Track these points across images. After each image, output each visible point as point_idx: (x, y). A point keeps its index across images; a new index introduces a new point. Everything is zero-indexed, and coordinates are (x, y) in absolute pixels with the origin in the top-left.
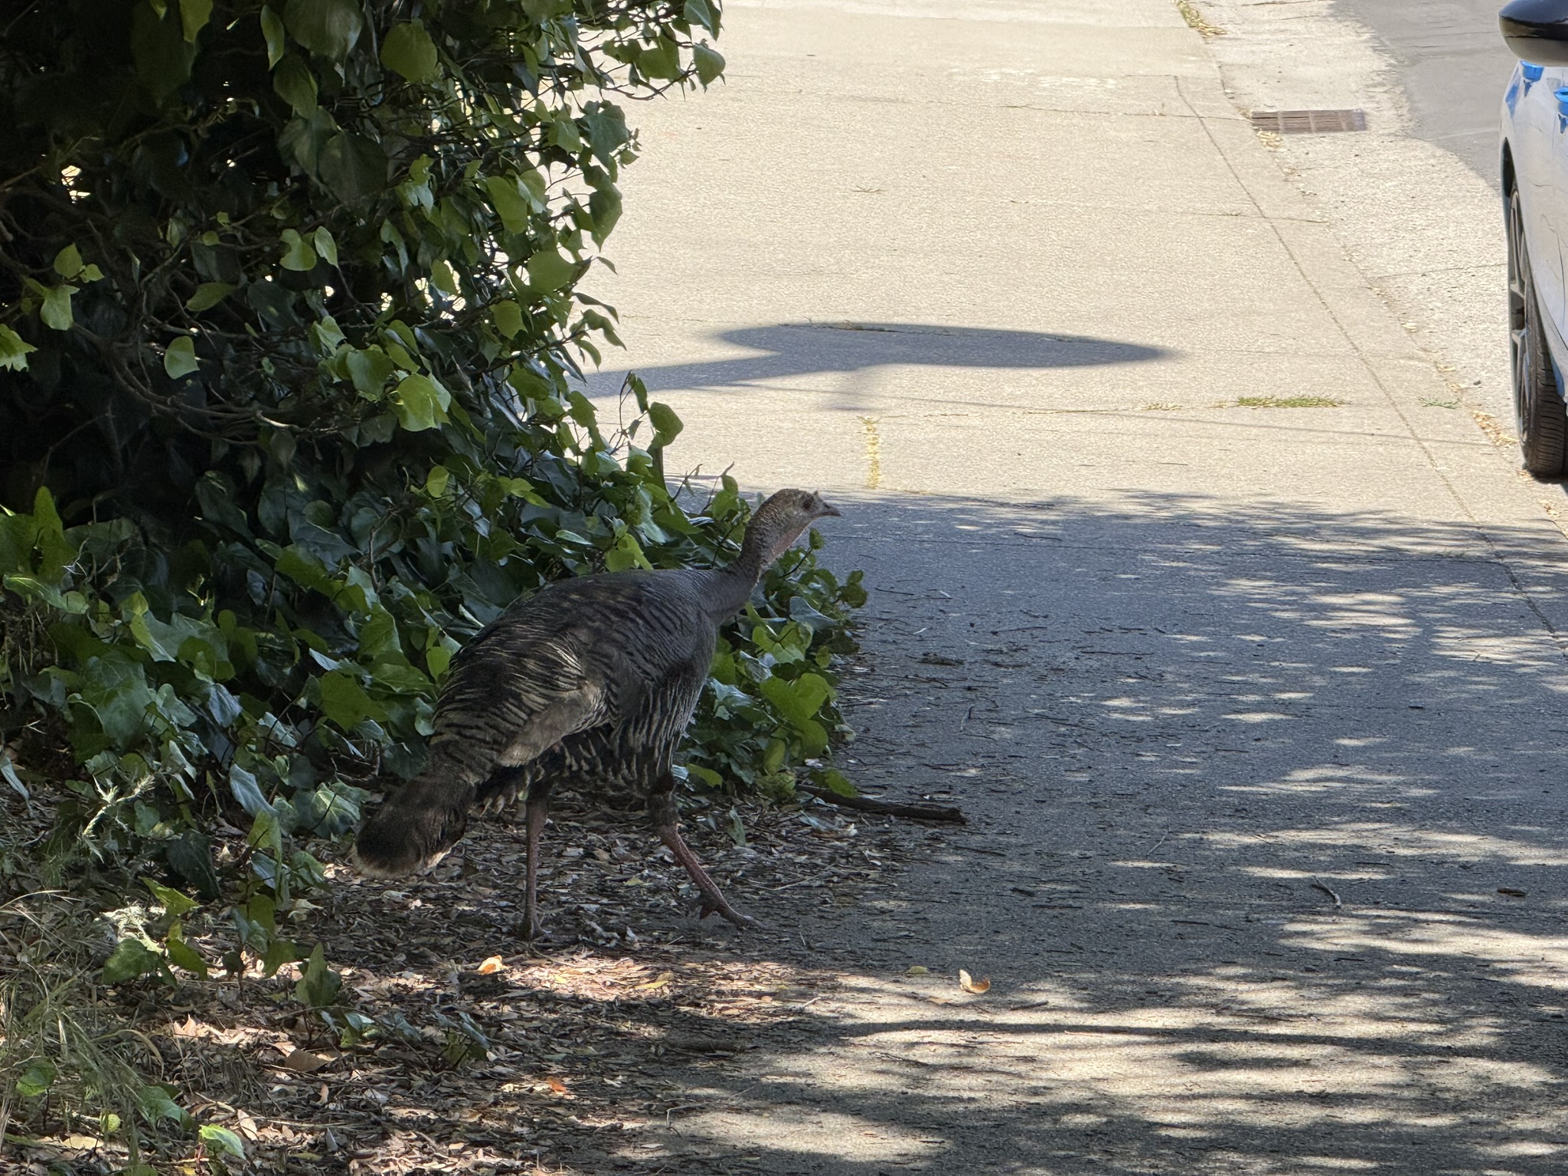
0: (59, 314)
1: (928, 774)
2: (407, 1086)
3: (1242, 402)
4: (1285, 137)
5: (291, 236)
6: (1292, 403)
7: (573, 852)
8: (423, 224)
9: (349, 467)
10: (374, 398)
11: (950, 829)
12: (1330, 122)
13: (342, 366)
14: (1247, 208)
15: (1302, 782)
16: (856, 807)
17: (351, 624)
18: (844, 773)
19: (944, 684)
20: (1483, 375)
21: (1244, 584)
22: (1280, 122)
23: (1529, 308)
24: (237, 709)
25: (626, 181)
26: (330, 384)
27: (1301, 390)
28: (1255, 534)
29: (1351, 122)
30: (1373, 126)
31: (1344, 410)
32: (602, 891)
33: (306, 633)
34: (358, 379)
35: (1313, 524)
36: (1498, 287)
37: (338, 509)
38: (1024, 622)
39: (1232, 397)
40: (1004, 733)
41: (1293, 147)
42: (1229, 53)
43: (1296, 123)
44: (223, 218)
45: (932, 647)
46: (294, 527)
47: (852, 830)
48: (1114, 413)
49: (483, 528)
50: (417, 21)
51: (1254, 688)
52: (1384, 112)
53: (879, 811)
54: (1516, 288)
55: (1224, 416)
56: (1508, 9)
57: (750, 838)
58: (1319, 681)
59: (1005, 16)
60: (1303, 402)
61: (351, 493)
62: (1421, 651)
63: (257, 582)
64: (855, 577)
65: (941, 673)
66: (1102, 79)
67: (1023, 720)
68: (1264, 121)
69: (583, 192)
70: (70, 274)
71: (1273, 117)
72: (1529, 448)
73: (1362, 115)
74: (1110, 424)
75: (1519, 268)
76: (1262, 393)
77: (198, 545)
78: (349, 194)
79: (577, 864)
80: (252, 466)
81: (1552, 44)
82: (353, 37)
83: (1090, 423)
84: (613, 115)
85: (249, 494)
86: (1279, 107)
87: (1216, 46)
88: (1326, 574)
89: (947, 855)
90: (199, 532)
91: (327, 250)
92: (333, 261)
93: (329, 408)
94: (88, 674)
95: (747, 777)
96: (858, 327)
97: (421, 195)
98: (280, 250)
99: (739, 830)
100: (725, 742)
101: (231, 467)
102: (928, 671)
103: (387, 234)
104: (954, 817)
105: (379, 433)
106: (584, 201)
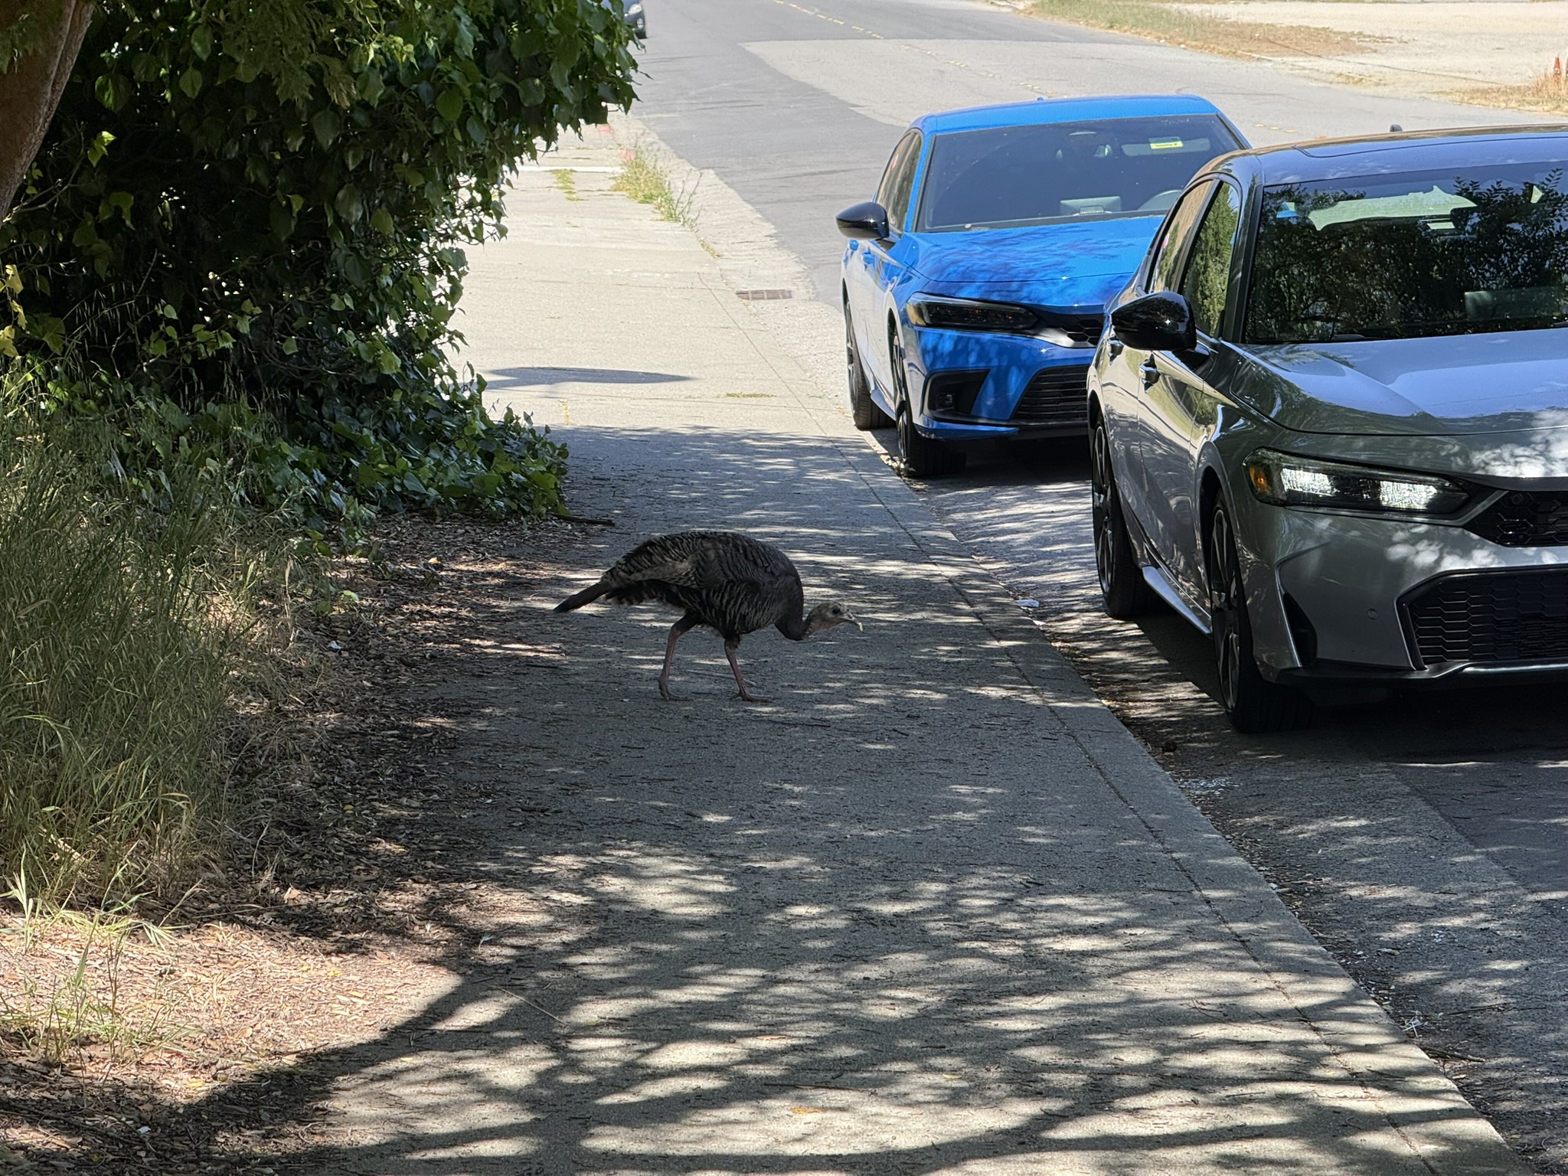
0: (244, 327)
1: (598, 512)
2: (412, 591)
3: (728, 395)
4: (752, 302)
5: (335, 296)
6: (751, 396)
7: (460, 531)
8: (385, 295)
9: (357, 395)
10: (371, 361)
11: (608, 528)
12: (773, 295)
13: (357, 349)
14: (732, 325)
15: (748, 515)
16: (569, 520)
17: (364, 452)
18: (565, 510)
19: (603, 486)
20: (839, 393)
21: (727, 456)
22: (750, 296)
23: (855, 355)
24: (325, 478)
25: (464, 282)
26: (352, 357)
27: (754, 391)
28: (733, 439)
29: (786, 295)
30: (795, 296)
31: (773, 399)
32: (473, 543)
33: (346, 453)
34: (363, 355)
35: (759, 437)
36: (843, 346)
37: (354, 410)
38: (635, 467)
39: (724, 394)
40: (627, 501)
41: (754, 306)
42: (726, 265)
43: (757, 295)
44: (307, 289)
45: (597, 475)
46: (338, 416)
47: (570, 527)
48: (672, 399)
49: (413, 418)
50: (384, 207)
51: (730, 487)
52: (800, 290)
53: (581, 522)
54: (849, 345)
55: (720, 400)
56: (841, 215)
57: (529, 529)
58: (757, 485)
59: (614, 246)
60: (755, 396)
61: (358, 405)
62: (799, 476)
63: (324, 437)
64: (564, 445)
65: (602, 483)
66: (663, 274)
67: (636, 497)
68: (742, 294)
69: (448, 287)
70: (248, 311)
71: (746, 293)
72: (856, 416)
73: (790, 292)
74: (670, 403)
75: (851, 338)
76: (738, 392)
77: (299, 423)
78: (358, 281)
79: (462, 535)
80: (320, 392)
81: (860, 230)
82: (360, 214)
83: (660, 402)
84: (460, 254)
85: (318, 404)
86: (750, 289)
87: (720, 261)
88: (762, 453)
89: (608, 535)
90: (298, 418)
91: (349, 303)
92: (352, 307)
93: (351, 367)
94: (266, 463)
95: (527, 508)
96: (555, 369)
97: (387, 280)
98: (331, 301)
99: (525, 526)
100: (517, 496)
101: (311, 392)
102: (596, 482)
103: (371, 298)
104: (610, 523)
105: (371, 379)
106: (448, 291)
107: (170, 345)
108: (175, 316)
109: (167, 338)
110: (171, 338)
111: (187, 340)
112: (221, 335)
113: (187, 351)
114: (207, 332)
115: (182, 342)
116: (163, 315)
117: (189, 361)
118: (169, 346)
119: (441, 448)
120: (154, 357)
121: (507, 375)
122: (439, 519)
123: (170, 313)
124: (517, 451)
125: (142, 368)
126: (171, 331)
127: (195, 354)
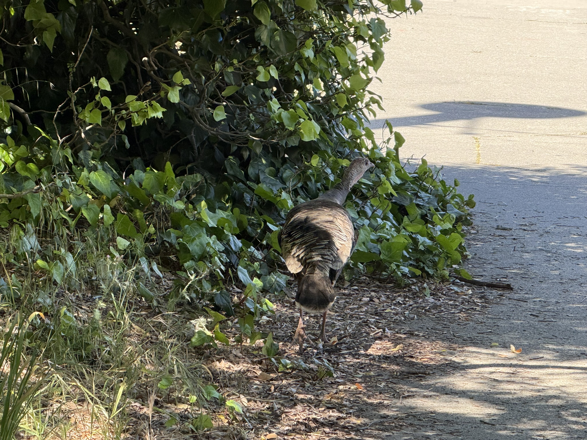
0: (174, 97)
1: (499, 271)
2: (303, 386)
5: (260, 68)
7: (365, 299)
8: (310, 64)
10: (292, 129)
11: (507, 292)
13: (280, 116)
16: (472, 283)
17: (282, 213)
18: (467, 271)
19: (505, 237)
24: (240, 245)
25: (386, 48)
26: (275, 124)
32: (376, 314)
33: (266, 217)
34: (286, 122)
37: (278, 170)
38: (535, 214)
40: (526, 256)
44: (235, 61)
45: (500, 223)
46: (262, 177)
47: (470, 292)
49: (332, 178)
53: (480, 285)
57: (431, 294)
61: (282, 164)
63: (247, 197)
64: (471, 197)
65: (504, 233)
66: (564, 10)
67: (534, 251)
69: (370, 52)
70: (178, 82)
74: (568, 140)
77: (225, 183)
79: (367, 304)
80: (246, 154)
83: (559, 139)
84: (381, 23)
85: (244, 165)
89: (506, 302)
90: (226, 179)
91: (274, 73)
92: (276, 77)
93: (275, 132)
94: (185, 231)
95: (431, 272)
96: (472, 103)
97: (309, 53)
98: (257, 73)
99: (428, 292)
100: (422, 258)
101: (238, 155)
102: (499, 232)
103: (297, 67)
104: (508, 287)
105: (293, 142)
106: (370, 56)
107: (105, 113)
108: (108, 88)
109: (102, 108)
110: (106, 108)
111: (122, 110)
112: (151, 105)
113: (122, 118)
114: (139, 103)
115: (117, 111)
116: (98, 88)
117: (123, 128)
118: (104, 115)
119: (357, 205)
120: (90, 124)
121: (432, 110)
122: (347, 284)
123: (104, 86)
124: (428, 203)
125: (80, 134)
126: (106, 102)
127: (129, 122)
